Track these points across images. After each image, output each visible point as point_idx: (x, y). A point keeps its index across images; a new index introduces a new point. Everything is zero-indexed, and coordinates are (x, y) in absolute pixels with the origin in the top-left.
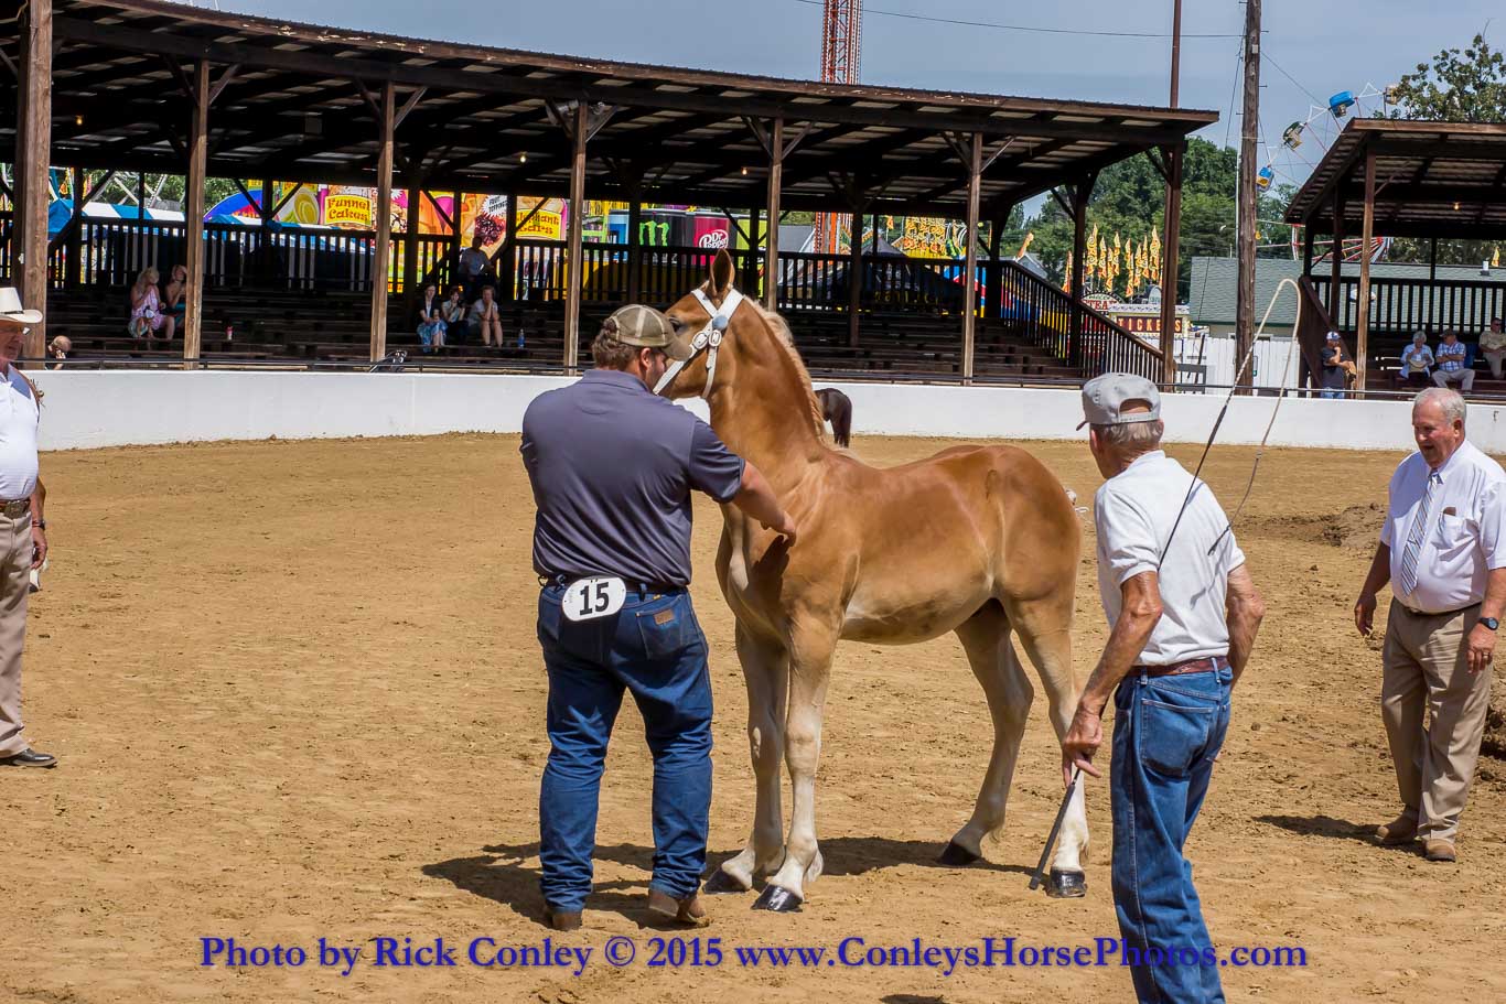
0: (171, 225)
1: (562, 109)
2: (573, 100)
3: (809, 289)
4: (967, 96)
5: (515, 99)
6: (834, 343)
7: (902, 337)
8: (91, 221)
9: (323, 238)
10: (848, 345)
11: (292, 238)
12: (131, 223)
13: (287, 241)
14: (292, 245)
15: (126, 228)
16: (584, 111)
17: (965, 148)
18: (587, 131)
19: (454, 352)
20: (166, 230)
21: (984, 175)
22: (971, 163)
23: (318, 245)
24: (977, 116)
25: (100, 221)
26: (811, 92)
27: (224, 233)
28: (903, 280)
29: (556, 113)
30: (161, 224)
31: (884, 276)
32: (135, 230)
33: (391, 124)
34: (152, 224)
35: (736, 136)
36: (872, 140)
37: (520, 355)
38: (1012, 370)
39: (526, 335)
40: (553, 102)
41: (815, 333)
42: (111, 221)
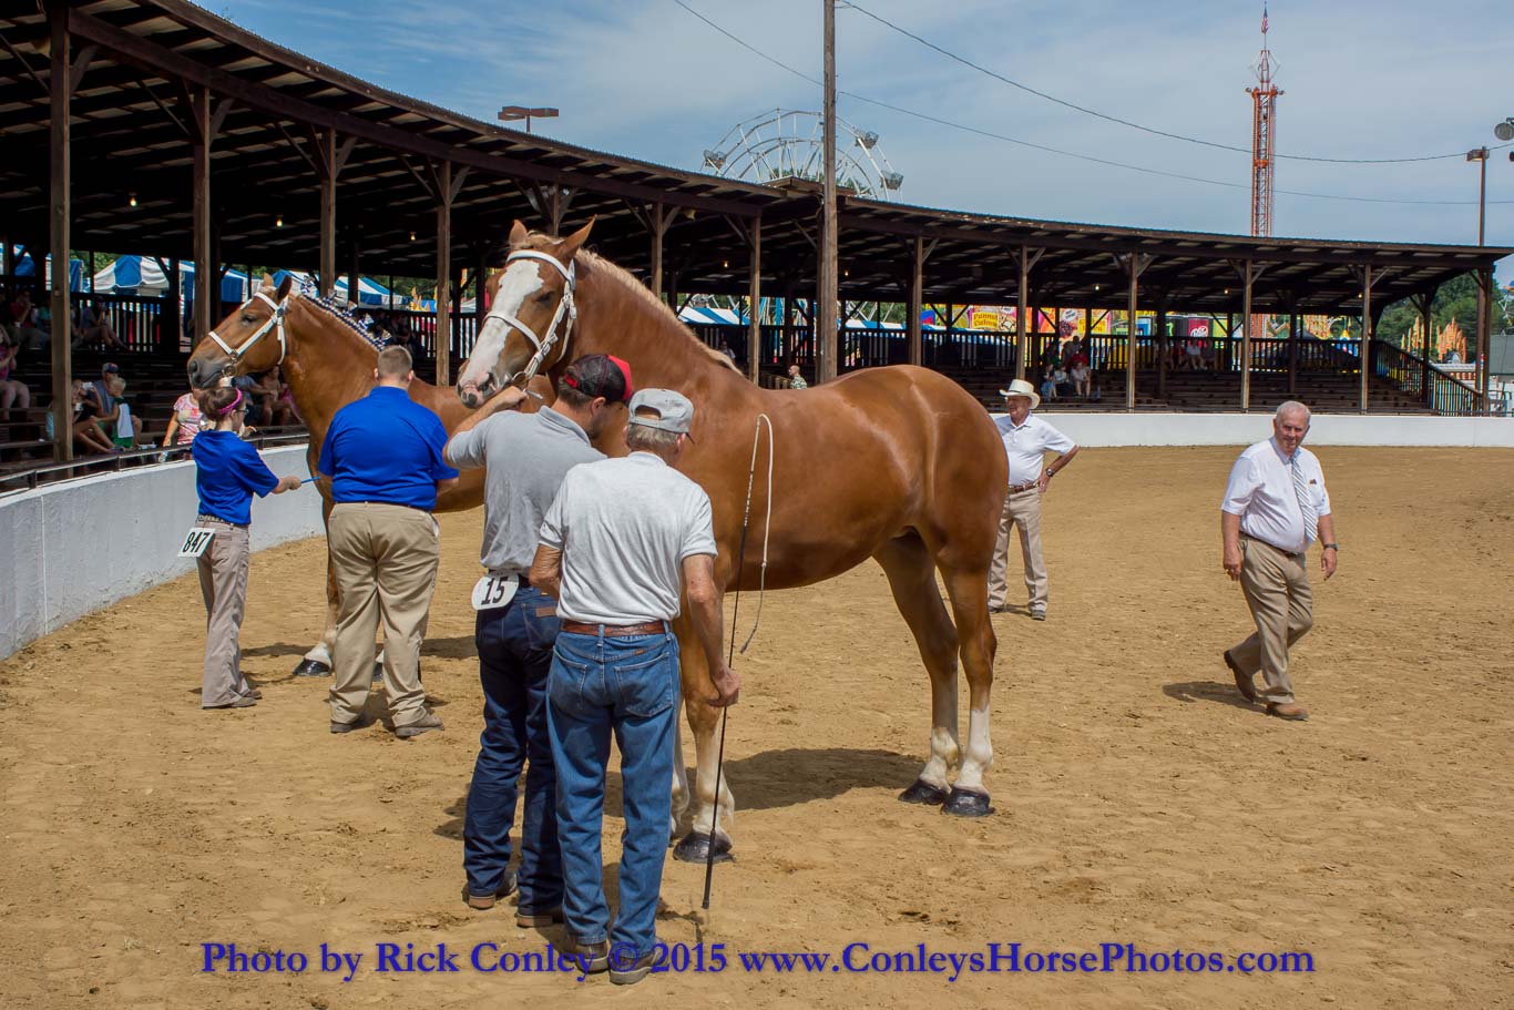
0: (895, 331)
1: (1123, 258)
2: (1128, 252)
3: (1263, 360)
4: (1361, 242)
5: (1094, 253)
6: (1281, 391)
7: (1320, 387)
8: (851, 330)
9: (981, 337)
10: (1289, 391)
11: (964, 337)
12: (873, 331)
13: (961, 338)
14: (964, 341)
15: (870, 334)
16: (1136, 257)
17: (1360, 274)
18: (1137, 271)
19: (1061, 401)
20: (893, 334)
21: (1372, 290)
22: (1364, 282)
23: (978, 341)
24: (1367, 254)
25: (856, 330)
28: (1319, 353)
29: (1119, 260)
30: (890, 331)
31: (1307, 350)
32: (876, 335)
33: (1026, 269)
34: (885, 331)
35: (1222, 271)
36: (1302, 271)
37: (1098, 401)
38: (1387, 405)
39: (1102, 390)
40: (1118, 253)
41: (1268, 385)
42: (862, 330)
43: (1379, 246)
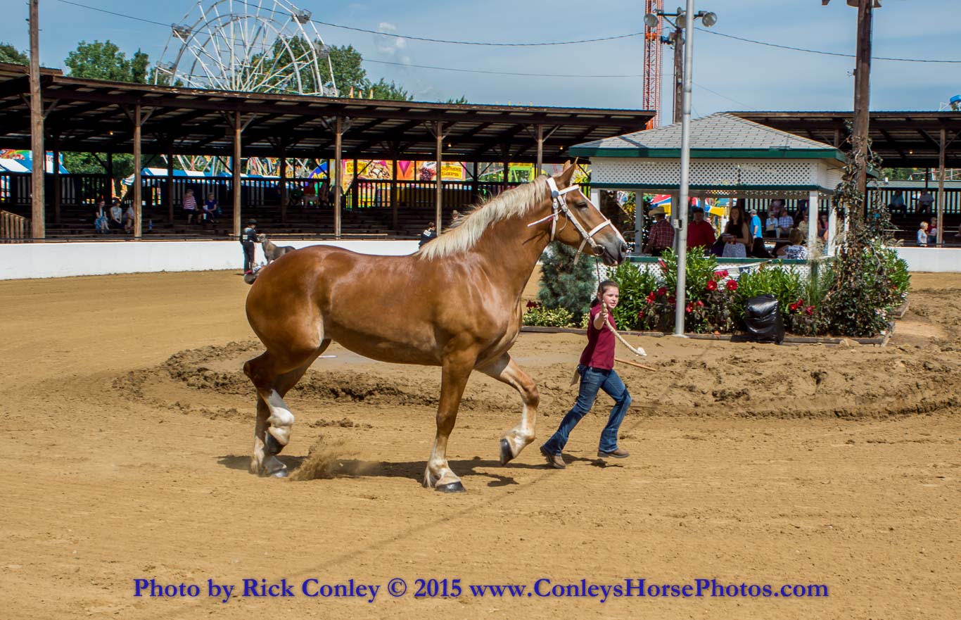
2: (334, 116)
18: (341, 130)
20: (194, 180)
26: (452, 108)
27: (223, 182)
29: (326, 122)
32: (179, 181)
34: (187, 178)
43: (545, 110)
